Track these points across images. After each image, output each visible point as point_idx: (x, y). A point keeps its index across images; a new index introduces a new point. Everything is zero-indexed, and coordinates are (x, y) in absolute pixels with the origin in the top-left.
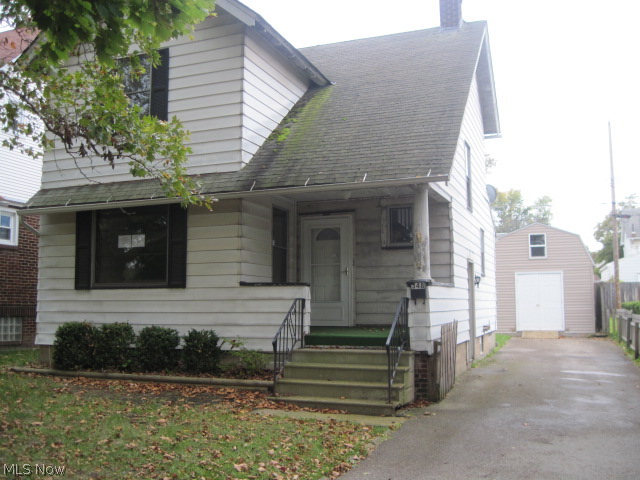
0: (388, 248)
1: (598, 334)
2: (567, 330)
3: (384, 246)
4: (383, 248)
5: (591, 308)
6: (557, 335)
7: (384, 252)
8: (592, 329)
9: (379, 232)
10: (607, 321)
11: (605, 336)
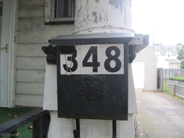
0: (51, 23)
1: (159, 91)
2: (145, 88)
3: (47, 21)
4: (46, 24)
5: (155, 79)
6: (142, 91)
7: (48, 27)
8: (155, 88)
9: (43, 6)
10: (163, 85)
11: (162, 92)
